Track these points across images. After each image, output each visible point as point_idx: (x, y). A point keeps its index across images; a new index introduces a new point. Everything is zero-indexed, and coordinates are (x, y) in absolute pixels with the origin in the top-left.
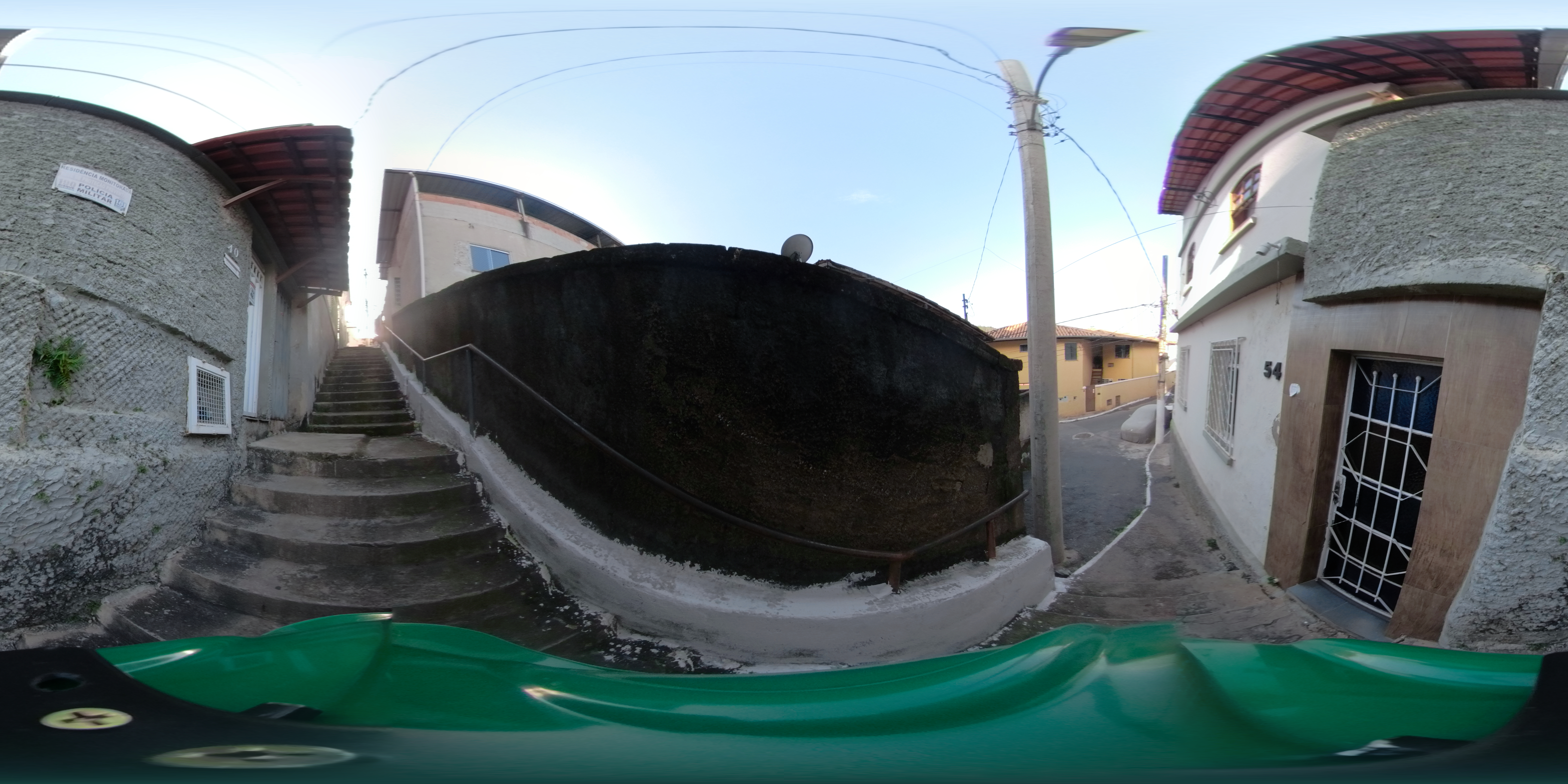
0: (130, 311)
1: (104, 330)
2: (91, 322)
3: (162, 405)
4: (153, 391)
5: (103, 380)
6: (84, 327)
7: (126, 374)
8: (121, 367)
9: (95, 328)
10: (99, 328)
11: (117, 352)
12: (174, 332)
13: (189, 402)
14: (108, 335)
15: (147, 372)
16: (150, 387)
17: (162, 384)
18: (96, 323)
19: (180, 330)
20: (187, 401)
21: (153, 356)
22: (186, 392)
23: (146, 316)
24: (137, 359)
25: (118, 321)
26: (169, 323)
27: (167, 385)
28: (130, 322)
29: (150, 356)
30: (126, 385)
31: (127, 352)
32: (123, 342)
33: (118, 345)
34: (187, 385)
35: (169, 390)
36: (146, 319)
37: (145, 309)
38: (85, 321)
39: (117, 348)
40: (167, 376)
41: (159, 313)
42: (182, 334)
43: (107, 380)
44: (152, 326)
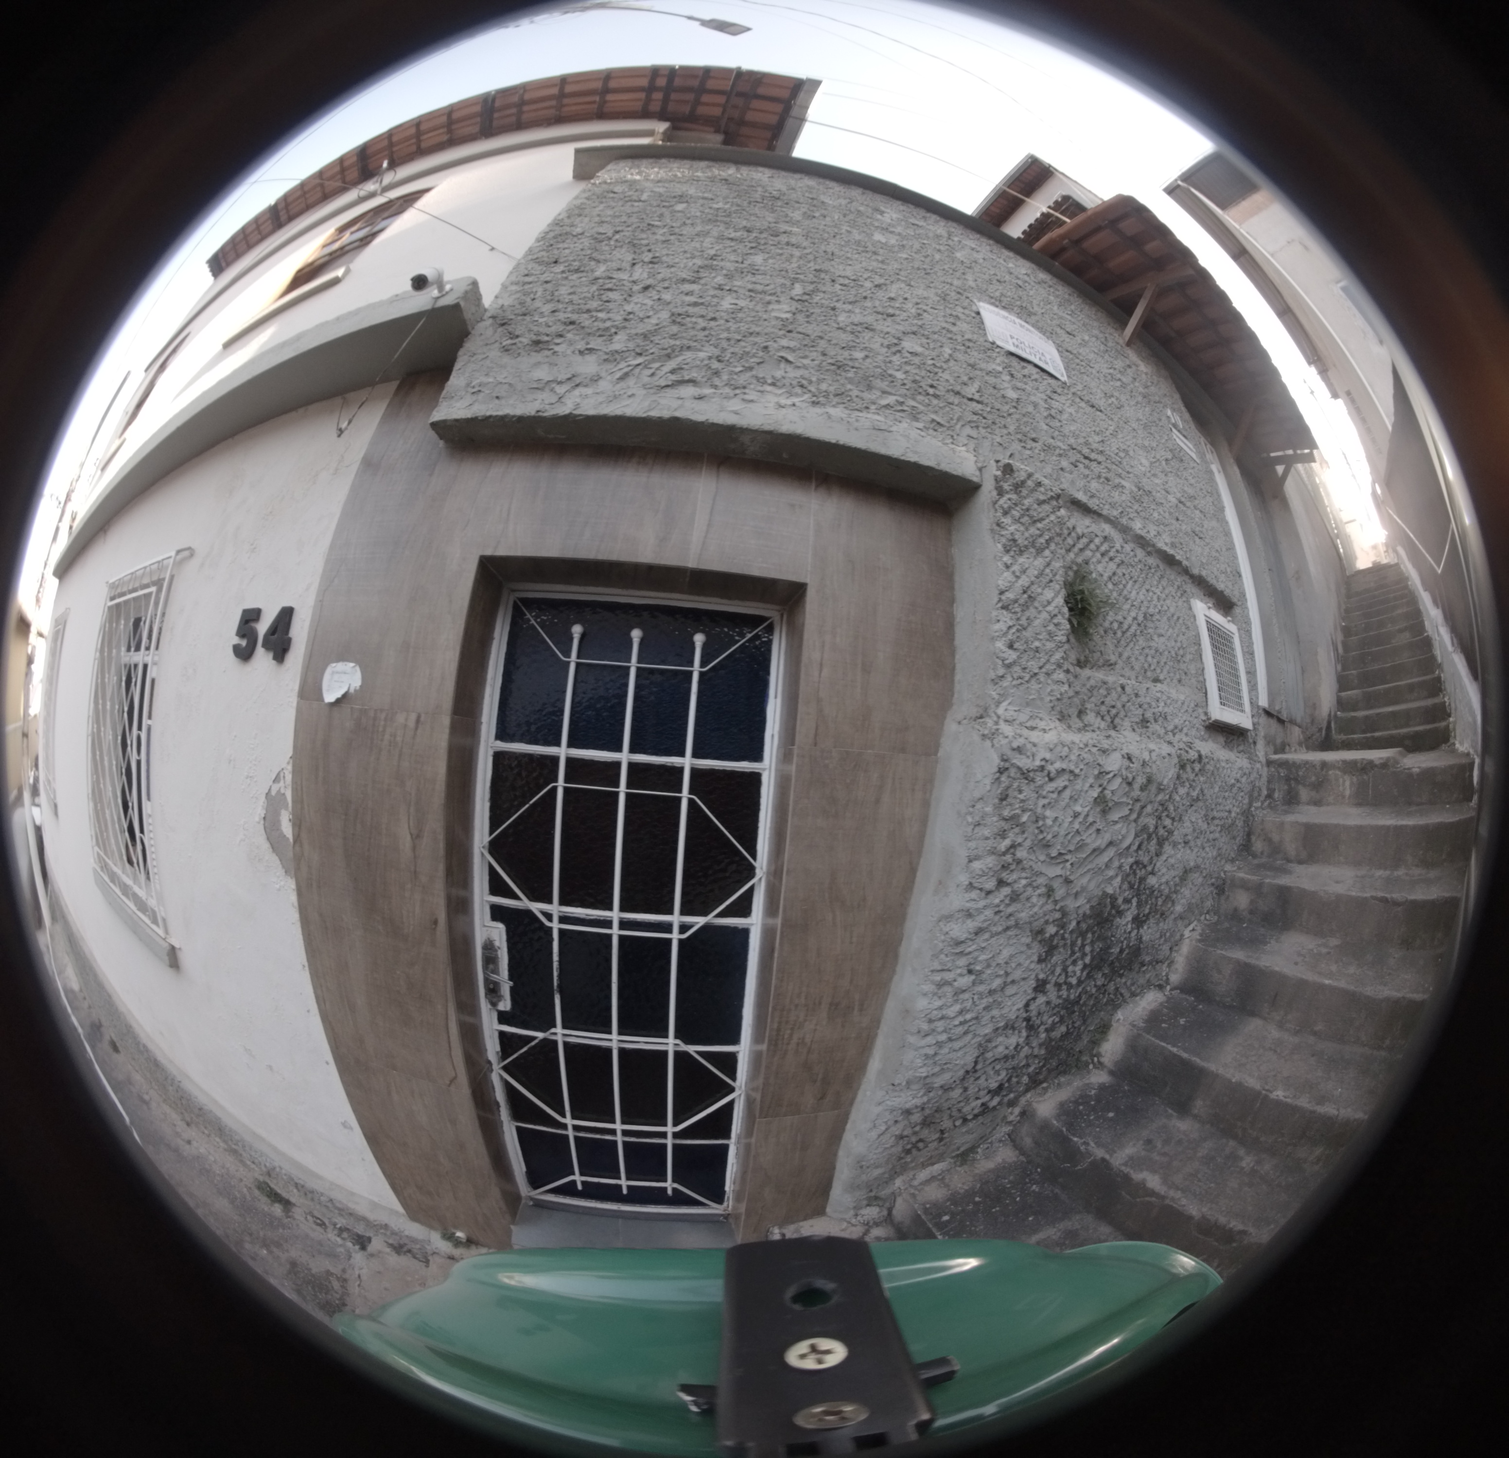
0: (1125, 530)
1: (1107, 559)
2: (1092, 546)
3: (1178, 676)
4: (1166, 653)
5: (1119, 634)
6: (1088, 553)
7: (1139, 625)
8: (1133, 614)
9: (1098, 555)
10: (1103, 555)
11: (1125, 592)
12: (1170, 561)
13: (1206, 671)
14: (1112, 566)
15: (1158, 623)
16: (1163, 647)
17: (1173, 643)
18: (1098, 548)
19: (1178, 557)
20: (1203, 669)
21: (1159, 599)
22: (1199, 655)
23: (1142, 537)
24: (1145, 603)
25: (1118, 546)
26: (1165, 548)
27: (1179, 644)
28: (1128, 548)
29: (1155, 597)
30: (1142, 642)
31: (1134, 592)
32: (1127, 576)
33: (1124, 582)
34: (1200, 645)
35: (1181, 652)
36: (1142, 542)
37: (1137, 526)
38: (1088, 545)
39: (1125, 586)
40: (1176, 630)
41: (1150, 532)
42: (1179, 563)
43: (1124, 633)
44: (1149, 554)
